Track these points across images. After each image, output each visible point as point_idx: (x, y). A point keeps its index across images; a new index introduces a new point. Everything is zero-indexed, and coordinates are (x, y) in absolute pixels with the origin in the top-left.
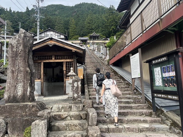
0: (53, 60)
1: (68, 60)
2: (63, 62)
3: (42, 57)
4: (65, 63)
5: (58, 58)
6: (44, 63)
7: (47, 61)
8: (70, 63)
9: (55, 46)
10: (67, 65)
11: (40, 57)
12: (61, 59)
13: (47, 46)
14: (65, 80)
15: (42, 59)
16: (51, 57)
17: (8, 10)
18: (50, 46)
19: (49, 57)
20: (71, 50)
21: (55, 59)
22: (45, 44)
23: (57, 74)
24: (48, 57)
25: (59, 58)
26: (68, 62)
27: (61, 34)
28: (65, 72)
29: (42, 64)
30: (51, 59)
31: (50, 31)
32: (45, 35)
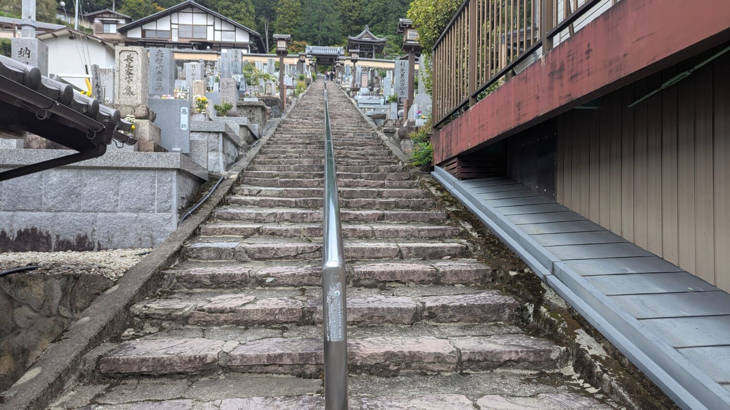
27: (235, 26)
31: (193, 13)
32: (173, 26)
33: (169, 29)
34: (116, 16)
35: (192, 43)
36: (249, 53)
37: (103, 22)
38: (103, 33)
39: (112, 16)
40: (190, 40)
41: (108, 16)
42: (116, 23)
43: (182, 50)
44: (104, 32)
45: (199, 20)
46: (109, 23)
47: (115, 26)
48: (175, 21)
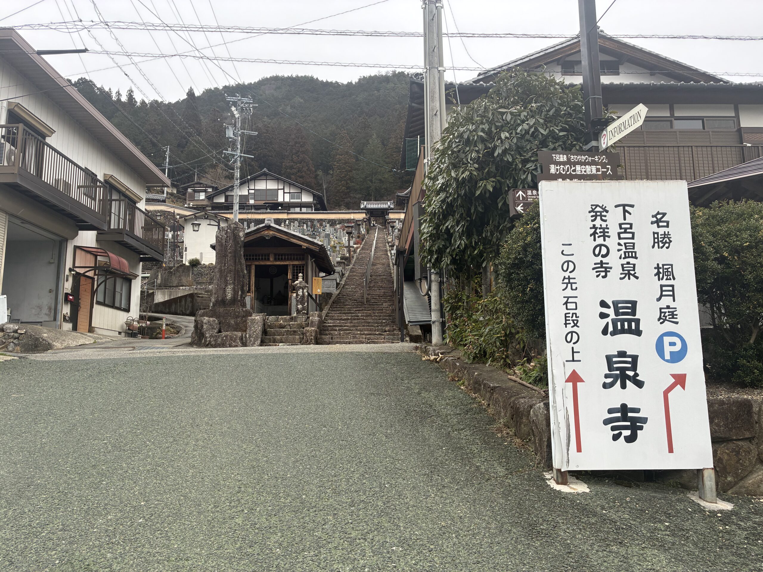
0: (272, 262)
1: (296, 263)
2: (287, 265)
3: (253, 256)
4: (291, 267)
5: (279, 259)
6: (256, 266)
7: (262, 263)
8: (300, 267)
9: (274, 238)
10: (294, 270)
11: (250, 256)
12: (285, 260)
13: (263, 238)
14: (290, 294)
15: (253, 259)
16: (269, 256)
17: (124, 99)
18: (267, 238)
19: (265, 256)
20: (301, 246)
21: (275, 260)
22: (258, 235)
23: (280, 291)
24: (262, 256)
25: (282, 259)
26: (297, 266)
27: (302, 189)
28: (290, 281)
29: (253, 267)
30: (269, 259)
31: (266, 180)
32: (250, 191)
33: (247, 194)
34: (205, 186)
35: (267, 205)
36: (313, 211)
37: (195, 191)
38: (194, 200)
39: (202, 185)
40: (264, 202)
41: (199, 186)
42: (205, 191)
43: (259, 211)
44: (196, 199)
45: (271, 185)
46: (200, 191)
47: (204, 193)
48: (252, 187)
